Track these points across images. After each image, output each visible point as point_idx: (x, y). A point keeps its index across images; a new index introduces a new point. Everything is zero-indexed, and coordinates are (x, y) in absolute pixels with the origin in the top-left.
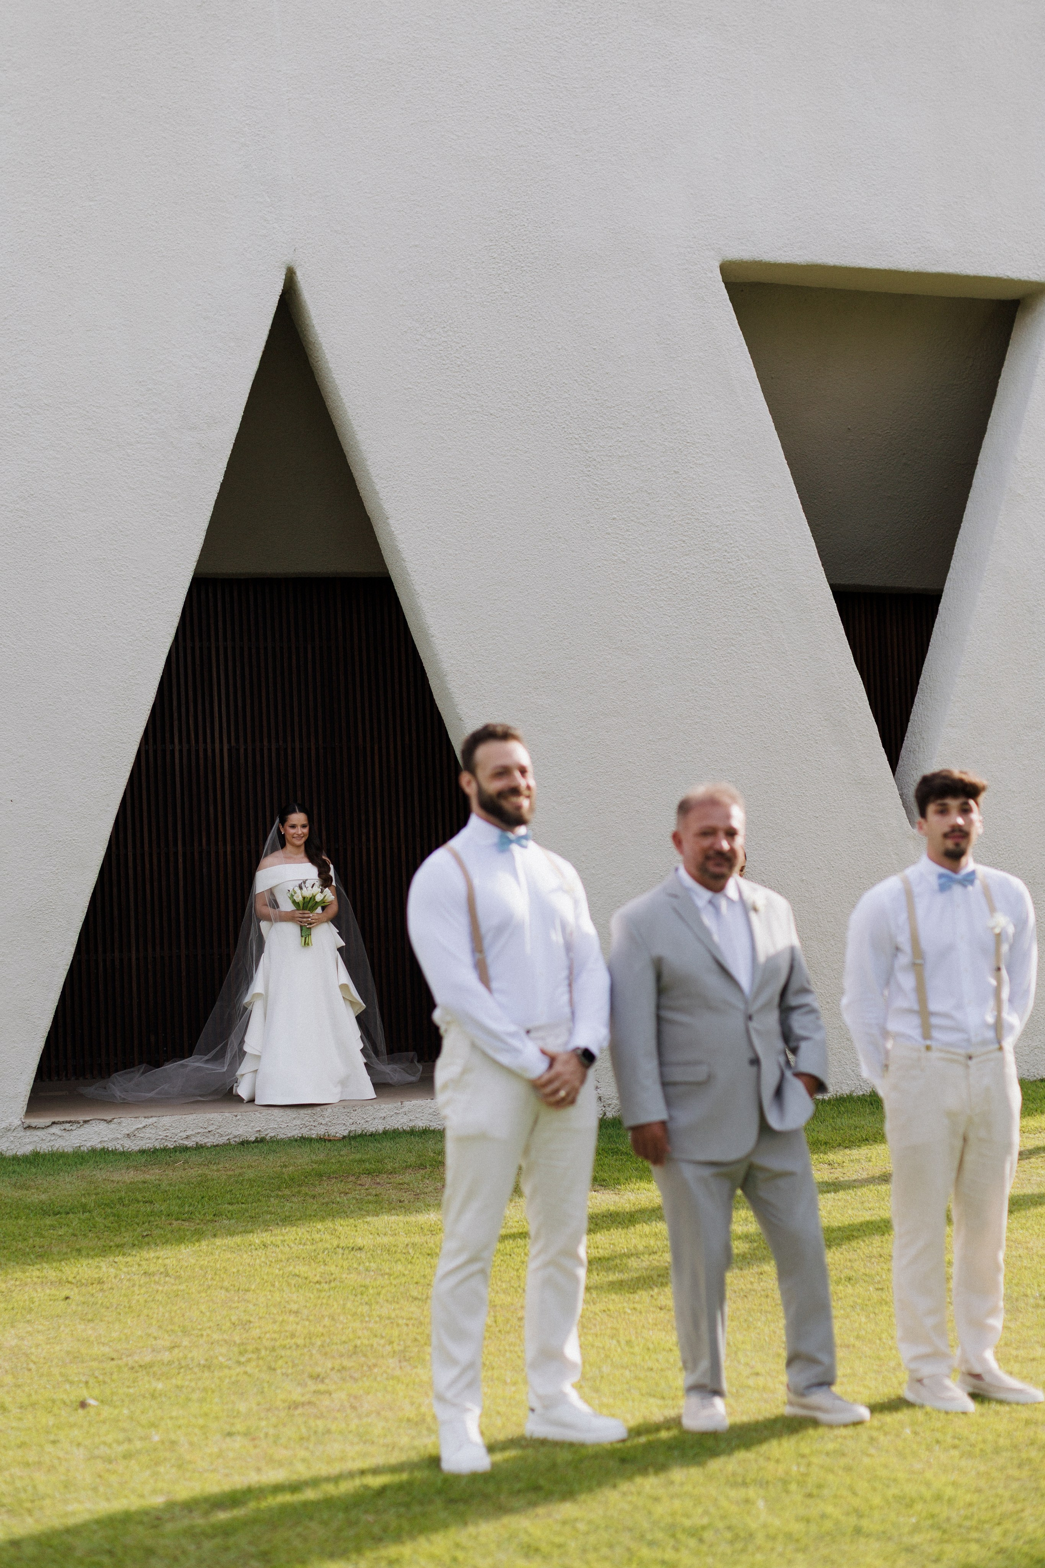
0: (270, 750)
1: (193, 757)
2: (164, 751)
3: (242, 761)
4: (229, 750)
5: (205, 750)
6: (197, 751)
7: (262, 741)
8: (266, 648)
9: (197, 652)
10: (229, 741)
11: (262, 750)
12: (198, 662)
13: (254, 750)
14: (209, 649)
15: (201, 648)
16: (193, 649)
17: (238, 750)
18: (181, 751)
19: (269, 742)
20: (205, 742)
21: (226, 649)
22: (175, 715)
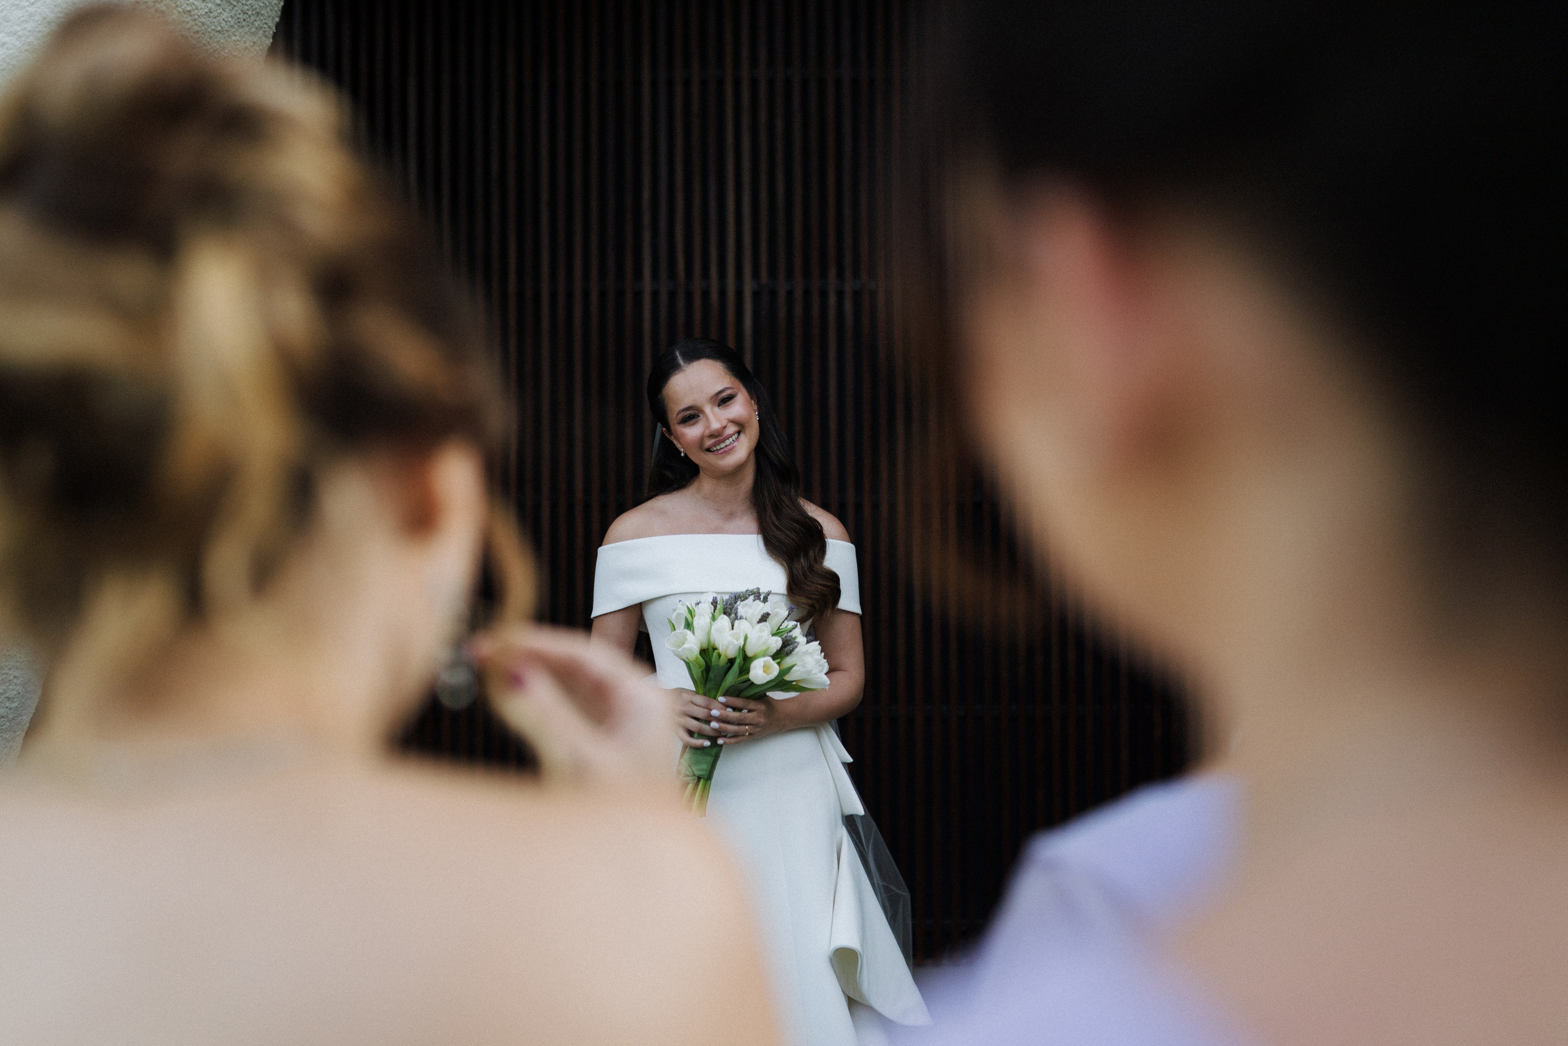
0: (840, 294)
1: (681, 305)
2: (620, 294)
3: (782, 313)
4: (756, 295)
5: (706, 294)
6: (689, 295)
7: (824, 274)
8: (838, 82)
9: (695, 91)
10: (756, 275)
11: (824, 294)
12: (696, 107)
13: (807, 293)
14: (720, 83)
15: (703, 83)
16: (687, 83)
17: (773, 293)
18: (655, 294)
19: (840, 274)
20: (706, 274)
21: (754, 83)
22: (647, 219)
